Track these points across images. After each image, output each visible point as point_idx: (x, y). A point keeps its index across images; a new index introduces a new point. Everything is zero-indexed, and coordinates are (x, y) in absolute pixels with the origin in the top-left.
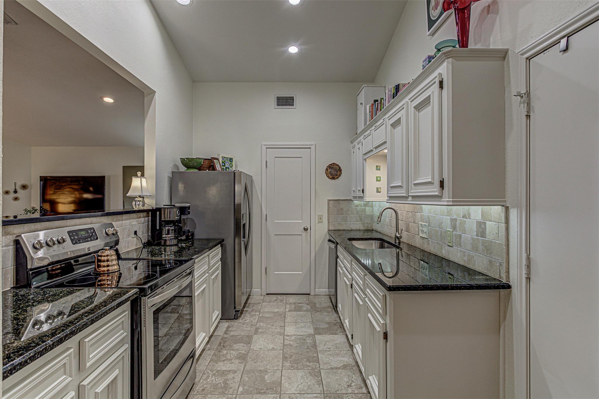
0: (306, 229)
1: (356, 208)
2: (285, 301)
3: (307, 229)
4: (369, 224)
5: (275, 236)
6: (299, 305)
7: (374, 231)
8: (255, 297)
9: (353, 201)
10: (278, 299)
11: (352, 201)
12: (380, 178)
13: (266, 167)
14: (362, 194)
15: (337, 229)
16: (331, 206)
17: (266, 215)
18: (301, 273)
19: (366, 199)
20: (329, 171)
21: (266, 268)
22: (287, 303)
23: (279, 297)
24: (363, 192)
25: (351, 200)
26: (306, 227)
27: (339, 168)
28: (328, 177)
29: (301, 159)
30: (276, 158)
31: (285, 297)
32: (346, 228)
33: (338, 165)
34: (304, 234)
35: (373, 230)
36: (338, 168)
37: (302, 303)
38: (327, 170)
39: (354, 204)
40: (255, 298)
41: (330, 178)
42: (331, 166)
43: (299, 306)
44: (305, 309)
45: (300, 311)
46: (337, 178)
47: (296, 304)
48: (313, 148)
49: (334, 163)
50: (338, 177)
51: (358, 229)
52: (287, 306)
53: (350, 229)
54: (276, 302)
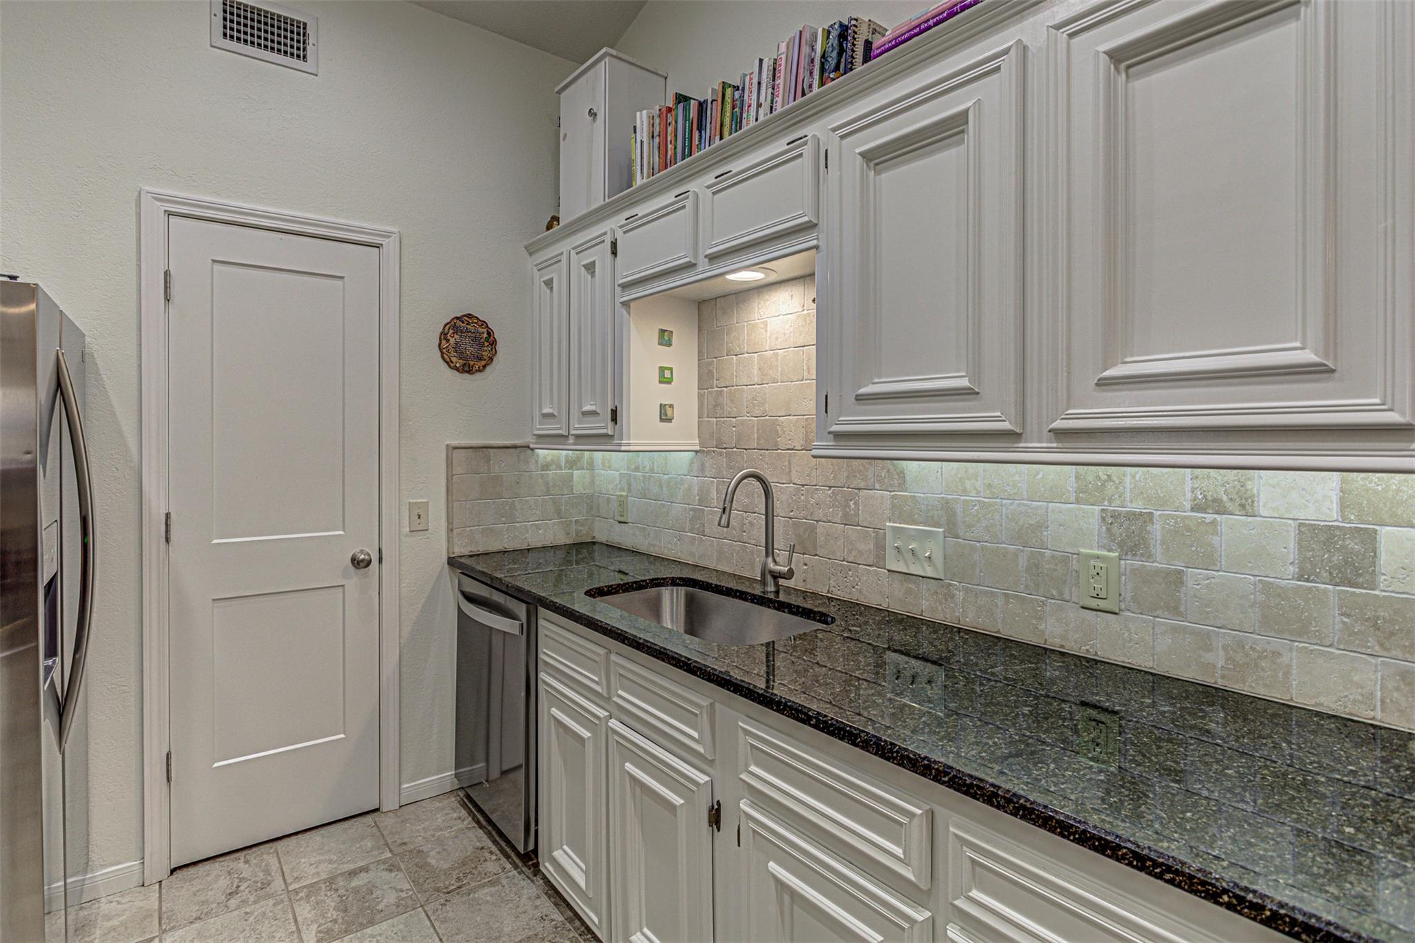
0: (359, 564)
1: (542, 475)
2: (278, 884)
3: (369, 562)
4: (582, 525)
5: (217, 604)
6: (356, 882)
7: (596, 547)
8: (104, 907)
9: (532, 449)
10: (241, 880)
11: (529, 452)
12: (672, 372)
13: (167, 299)
14: (610, 424)
15: (482, 549)
16: (458, 469)
17: (168, 516)
18: (342, 736)
19: (629, 445)
20: (452, 341)
21: (168, 756)
22: (296, 892)
23: (241, 865)
24: (614, 419)
25: (528, 447)
26: (362, 552)
27: (489, 334)
28: (449, 363)
29: (339, 283)
30: (217, 267)
31: (268, 856)
32: (510, 546)
33: (484, 324)
34: (354, 580)
35: (594, 543)
36: (485, 335)
37: (365, 869)
38: (444, 336)
39: (537, 461)
40: (108, 918)
41: (457, 369)
42: (459, 323)
43: (356, 891)
44: (391, 898)
45: (372, 923)
46: (479, 370)
47: (341, 882)
48: (390, 245)
49: (469, 316)
50: (484, 367)
51: (548, 543)
52: (297, 910)
53: (525, 547)
54: (233, 902)
